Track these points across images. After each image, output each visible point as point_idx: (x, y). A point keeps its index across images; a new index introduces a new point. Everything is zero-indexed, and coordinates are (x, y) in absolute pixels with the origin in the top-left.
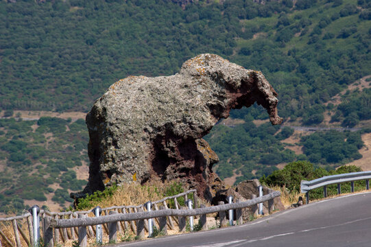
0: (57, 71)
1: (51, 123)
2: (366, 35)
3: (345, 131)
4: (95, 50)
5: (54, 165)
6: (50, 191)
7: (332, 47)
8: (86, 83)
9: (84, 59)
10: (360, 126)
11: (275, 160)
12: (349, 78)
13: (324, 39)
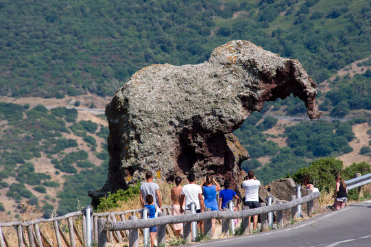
0: (12, 51)
1: (6, 109)
2: (359, 15)
3: (334, 121)
4: (57, 28)
5: (9, 156)
6: (5, 186)
7: (320, 27)
8: (46, 65)
9: (44, 38)
10: (350, 116)
11: (257, 153)
12: (339, 62)
13: (311, 19)
